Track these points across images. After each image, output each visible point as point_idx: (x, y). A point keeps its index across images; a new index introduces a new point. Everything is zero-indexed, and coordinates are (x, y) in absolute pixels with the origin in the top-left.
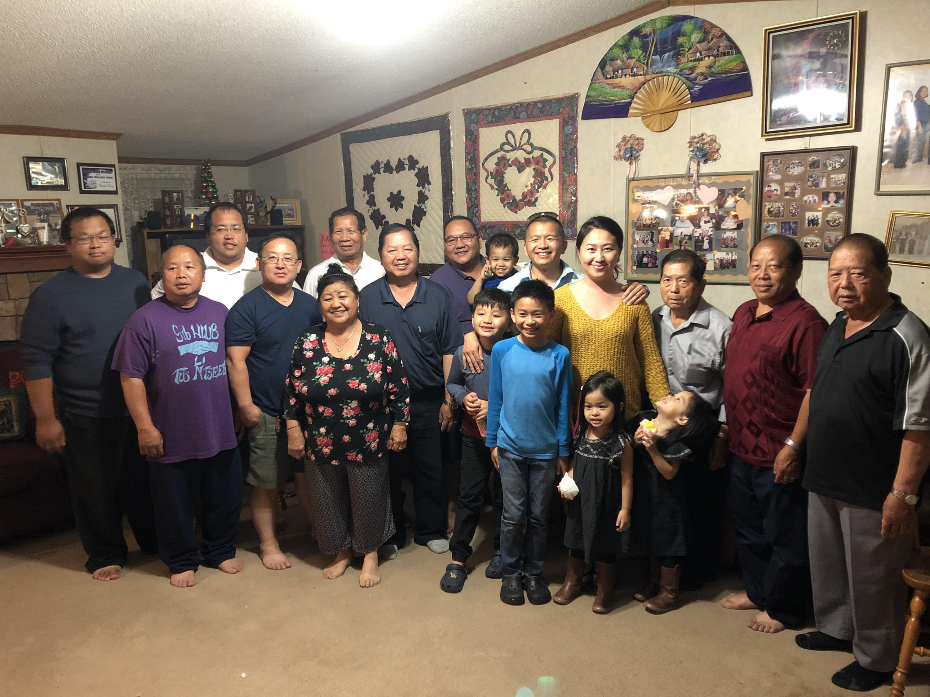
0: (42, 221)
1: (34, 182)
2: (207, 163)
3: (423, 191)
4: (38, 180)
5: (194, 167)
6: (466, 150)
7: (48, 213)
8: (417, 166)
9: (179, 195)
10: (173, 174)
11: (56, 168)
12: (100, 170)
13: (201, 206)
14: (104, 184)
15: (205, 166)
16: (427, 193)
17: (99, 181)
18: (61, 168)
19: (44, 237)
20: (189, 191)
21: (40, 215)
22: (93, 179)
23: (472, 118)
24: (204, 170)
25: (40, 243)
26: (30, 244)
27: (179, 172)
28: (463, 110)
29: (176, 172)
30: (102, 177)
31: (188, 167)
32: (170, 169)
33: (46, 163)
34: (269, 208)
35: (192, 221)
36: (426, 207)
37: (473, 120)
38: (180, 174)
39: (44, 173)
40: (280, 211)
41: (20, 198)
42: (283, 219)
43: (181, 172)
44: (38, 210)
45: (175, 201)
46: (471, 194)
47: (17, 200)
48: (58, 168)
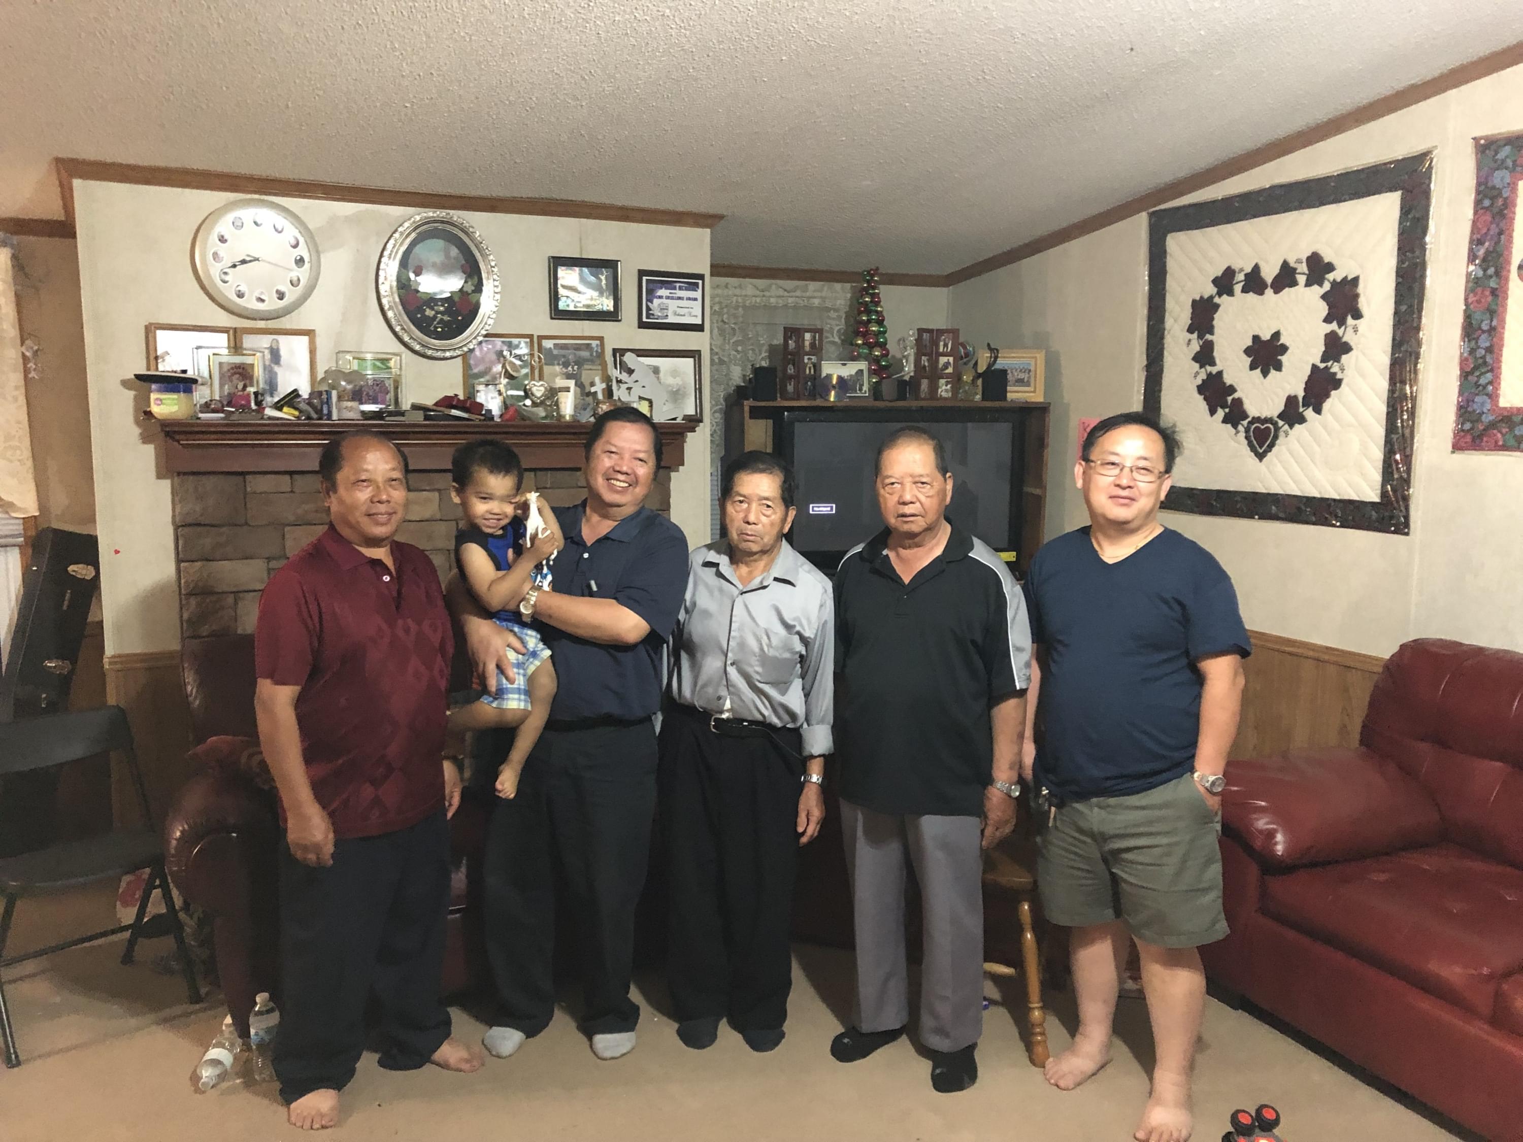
0: (569, 377)
1: (562, 305)
2: (872, 276)
3: (1340, 332)
4: (569, 302)
5: (848, 285)
6: (1472, 233)
7: (579, 363)
8: (1331, 276)
9: (814, 337)
10: (809, 298)
11: (603, 278)
12: (678, 285)
13: (854, 359)
14: (681, 311)
15: (868, 282)
16: (1348, 337)
17: (673, 305)
18: (611, 280)
19: (568, 405)
20: (835, 332)
21: (566, 365)
22: (664, 301)
23: (1501, 156)
24: (864, 289)
25: (560, 417)
26: (545, 418)
27: (819, 294)
28: (1474, 139)
29: (816, 294)
30: (679, 298)
31: (838, 286)
32: (805, 289)
33: (585, 270)
34: (982, 368)
35: (834, 387)
36: (1342, 370)
37: (1503, 161)
38: (821, 297)
39: (581, 288)
40: (1004, 373)
41: (536, 333)
42: (1009, 388)
43: (824, 294)
44: (564, 356)
45: (807, 348)
46: (1477, 339)
47: (530, 337)
48: (606, 279)
